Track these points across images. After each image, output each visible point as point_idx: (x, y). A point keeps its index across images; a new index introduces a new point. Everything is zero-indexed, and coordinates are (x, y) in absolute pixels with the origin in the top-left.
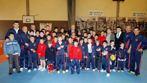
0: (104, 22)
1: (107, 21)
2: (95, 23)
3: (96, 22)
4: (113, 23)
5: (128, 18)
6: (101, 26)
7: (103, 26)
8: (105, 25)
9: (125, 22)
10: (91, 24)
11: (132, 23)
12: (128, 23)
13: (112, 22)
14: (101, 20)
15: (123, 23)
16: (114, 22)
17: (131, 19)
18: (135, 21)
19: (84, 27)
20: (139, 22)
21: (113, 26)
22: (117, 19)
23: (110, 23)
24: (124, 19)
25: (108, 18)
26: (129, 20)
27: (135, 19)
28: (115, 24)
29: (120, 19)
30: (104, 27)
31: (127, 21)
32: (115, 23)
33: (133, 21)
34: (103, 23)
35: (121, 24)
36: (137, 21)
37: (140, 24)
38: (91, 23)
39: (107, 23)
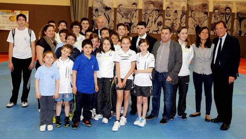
0: (158, 11)
1: (164, 8)
2: (137, 14)
3: (140, 11)
4: (180, 14)
5: (214, 2)
6: (150, 22)
7: (155, 22)
8: (160, 19)
9: (206, 13)
10: (126, 14)
11: (222, 14)
12: (213, 15)
13: (176, 12)
14: (152, 7)
15: (202, 15)
16: (182, 11)
17: (221, 5)
18: (231, 11)
19: (111, 22)
20: (238, 13)
21: (178, 22)
22: (188, 5)
23: (172, 13)
24: (205, 6)
25: (169, 3)
26: (215, 8)
27: (230, 6)
28: (184, 17)
29: (196, 6)
30: (158, 25)
31: (211, 9)
32: (184, 13)
33: (225, 10)
34: (155, 14)
35: (197, 16)
36: (234, 11)
37: (241, 17)
38: (128, 13)
39: (166, 14)
